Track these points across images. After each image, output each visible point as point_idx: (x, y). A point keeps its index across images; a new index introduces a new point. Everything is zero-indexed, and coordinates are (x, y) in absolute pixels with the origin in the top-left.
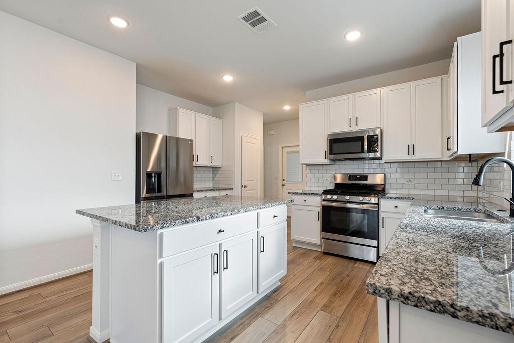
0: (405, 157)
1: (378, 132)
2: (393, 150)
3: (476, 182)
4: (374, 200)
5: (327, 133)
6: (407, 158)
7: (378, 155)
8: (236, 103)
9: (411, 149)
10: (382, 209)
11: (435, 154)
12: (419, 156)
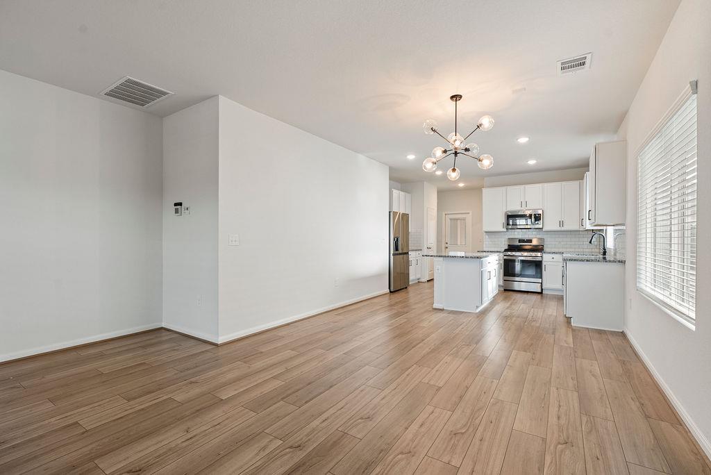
0: (557, 228)
1: (540, 212)
2: (550, 224)
3: (590, 242)
4: (539, 254)
5: (505, 210)
6: (559, 229)
7: (541, 226)
8: (425, 183)
9: (561, 223)
10: (544, 260)
11: (576, 227)
12: (565, 228)
